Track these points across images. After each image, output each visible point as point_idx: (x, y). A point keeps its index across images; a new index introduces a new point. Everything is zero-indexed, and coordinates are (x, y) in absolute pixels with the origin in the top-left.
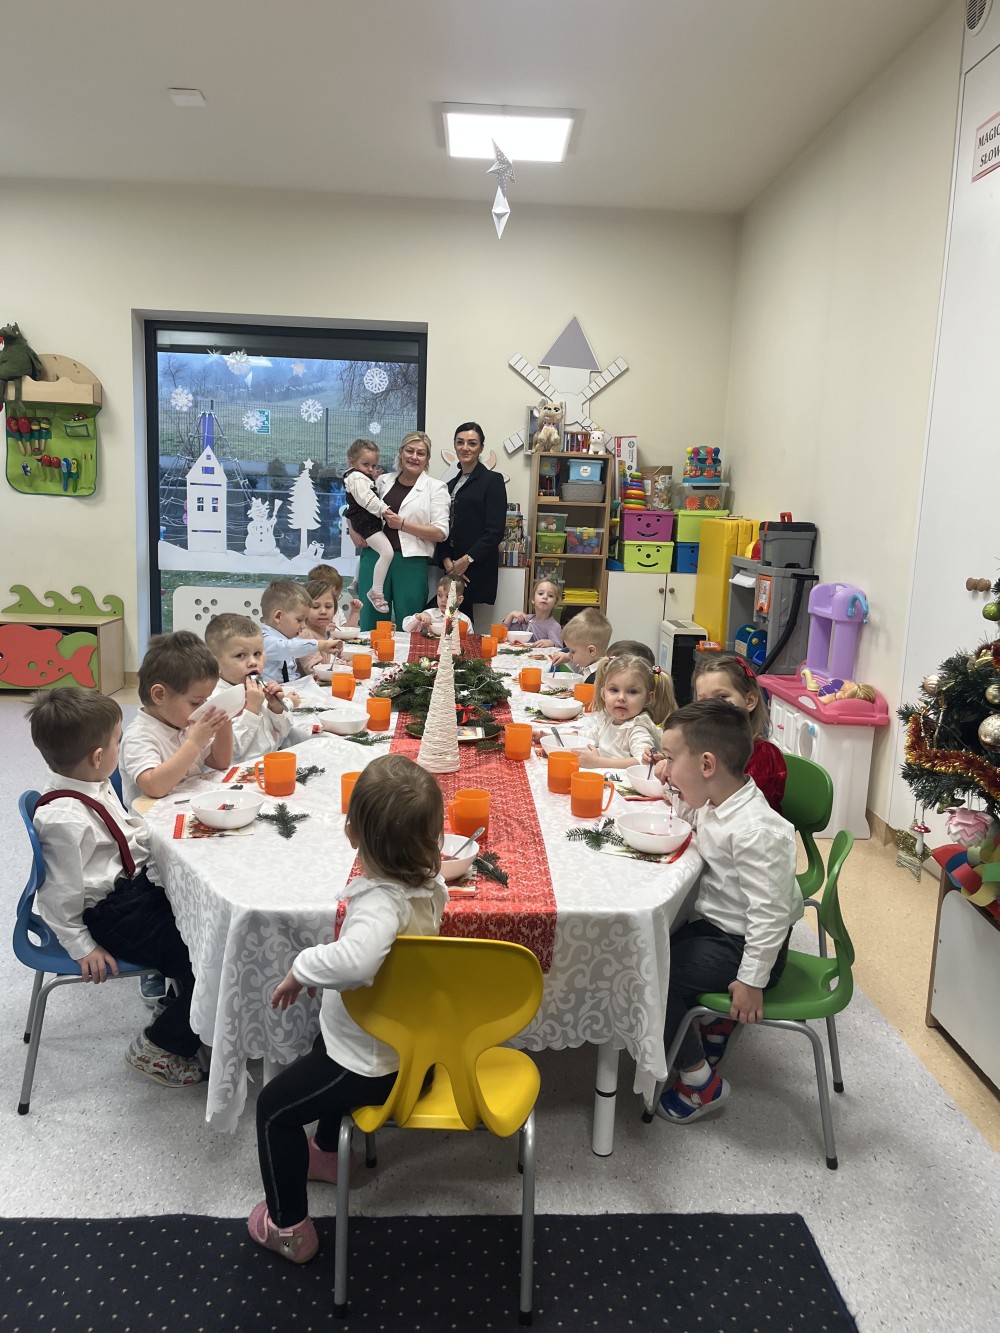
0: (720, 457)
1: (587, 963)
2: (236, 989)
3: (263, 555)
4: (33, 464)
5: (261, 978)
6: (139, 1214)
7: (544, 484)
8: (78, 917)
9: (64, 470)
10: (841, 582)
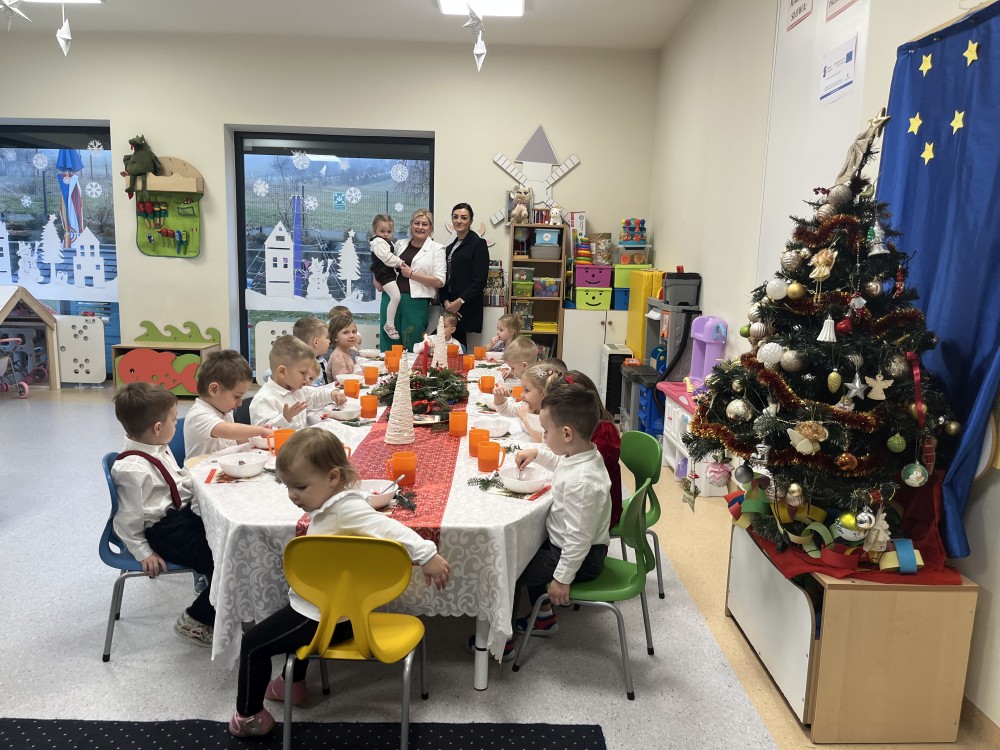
0: (645, 226)
1: (462, 560)
2: (231, 576)
3: (319, 301)
4: (155, 235)
5: (249, 569)
7: (517, 246)
8: (140, 534)
9: (177, 239)
10: (715, 315)
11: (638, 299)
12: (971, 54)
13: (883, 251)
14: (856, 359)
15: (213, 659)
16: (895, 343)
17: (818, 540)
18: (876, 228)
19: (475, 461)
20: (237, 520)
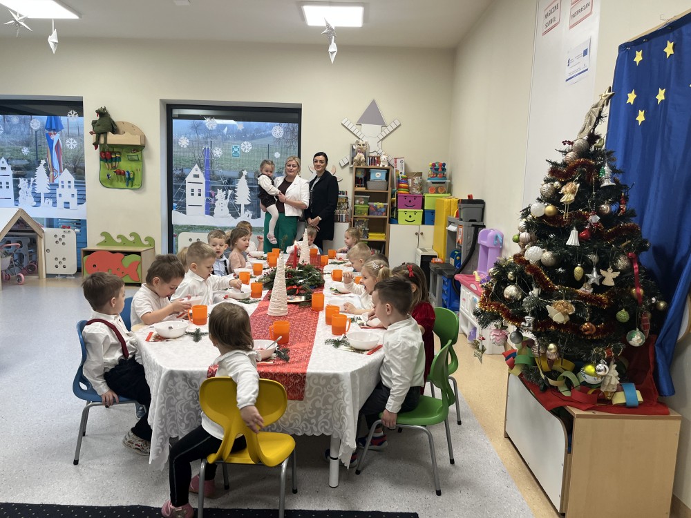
0: (446, 167)
1: (321, 396)
3: (223, 219)
4: (112, 174)
5: (175, 401)
6: (120, 505)
7: (358, 181)
8: (101, 376)
9: (127, 176)
10: (494, 228)
11: (441, 217)
12: (669, 50)
13: (611, 183)
14: (593, 258)
15: (150, 463)
16: (620, 246)
17: (569, 384)
18: (605, 168)
19: (330, 327)
20: (168, 366)
